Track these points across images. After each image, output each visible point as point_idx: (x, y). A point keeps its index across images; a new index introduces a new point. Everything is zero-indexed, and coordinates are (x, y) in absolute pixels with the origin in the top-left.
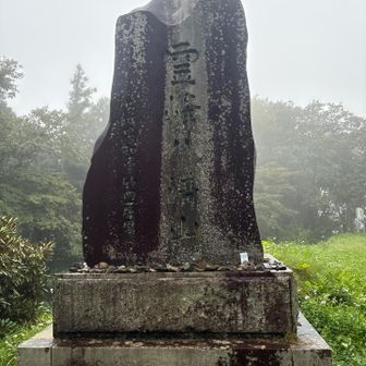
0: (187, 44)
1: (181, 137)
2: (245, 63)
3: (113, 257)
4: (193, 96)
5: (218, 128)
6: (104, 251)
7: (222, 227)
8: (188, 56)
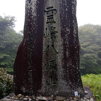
0: (52, 7)
1: (50, 44)
2: (75, 13)
3: (24, 92)
4: (55, 28)
5: (65, 40)
6: (21, 89)
7: (67, 80)
8: (53, 12)
